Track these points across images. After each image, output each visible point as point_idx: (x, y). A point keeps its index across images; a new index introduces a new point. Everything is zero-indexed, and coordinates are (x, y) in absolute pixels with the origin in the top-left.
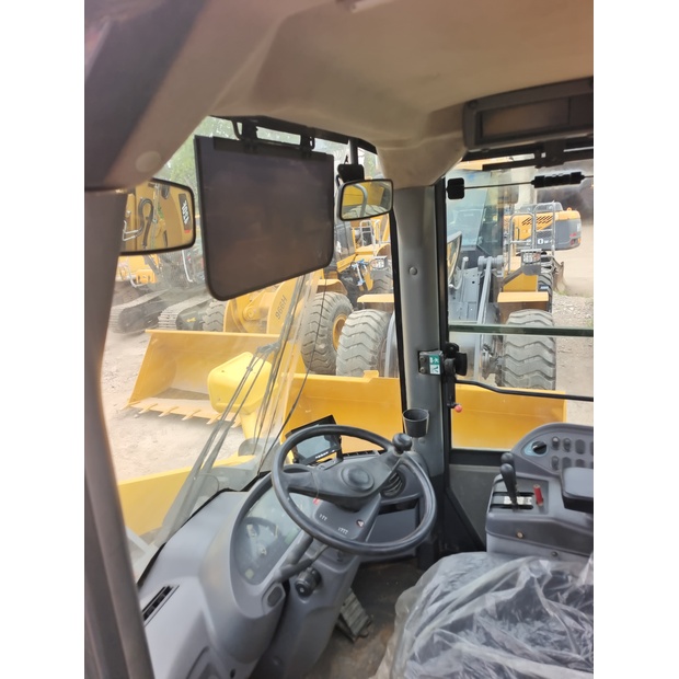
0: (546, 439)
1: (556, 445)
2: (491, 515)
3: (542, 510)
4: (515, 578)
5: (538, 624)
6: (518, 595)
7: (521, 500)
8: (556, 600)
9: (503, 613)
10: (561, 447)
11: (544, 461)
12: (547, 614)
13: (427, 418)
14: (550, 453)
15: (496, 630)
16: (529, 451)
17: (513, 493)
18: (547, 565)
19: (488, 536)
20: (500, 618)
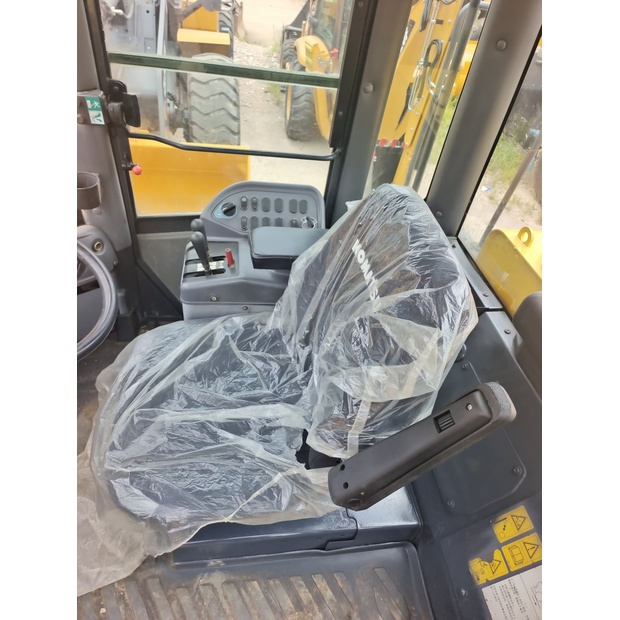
0: (234, 200)
1: (244, 205)
2: (185, 285)
3: (233, 271)
4: (211, 339)
5: (234, 374)
6: (215, 355)
7: (213, 266)
8: (248, 349)
9: (203, 375)
10: (249, 206)
11: (234, 224)
12: (242, 363)
13: (98, 183)
14: (239, 213)
15: (195, 391)
16: (219, 214)
17: (204, 258)
18: (239, 321)
19: (184, 305)
20: (199, 379)
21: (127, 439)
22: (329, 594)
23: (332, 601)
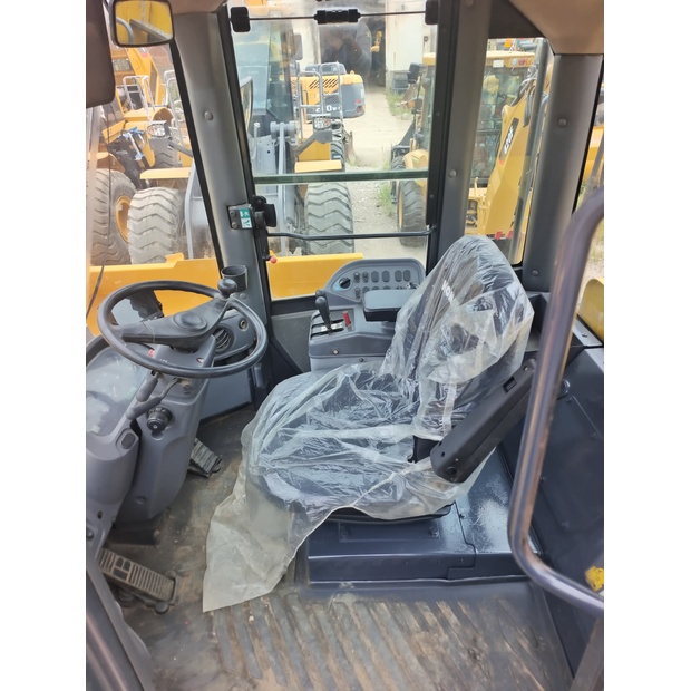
0: (349, 275)
1: (357, 278)
2: (312, 342)
3: (350, 329)
4: (335, 381)
5: (353, 408)
6: (338, 391)
7: (334, 327)
8: (366, 388)
9: (329, 406)
10: (361, 279)
11: (349, 294)
12: (360, 400)
13: (246, 271)
14: (353, 286)
15: (325, 418)
16: (337, 287)
17: (328, 322)
18: (356, 368)
19: (312, 360)
20: (326, 411)
21: (273, 446)
22: (453, 619)
23: (456, 625)
